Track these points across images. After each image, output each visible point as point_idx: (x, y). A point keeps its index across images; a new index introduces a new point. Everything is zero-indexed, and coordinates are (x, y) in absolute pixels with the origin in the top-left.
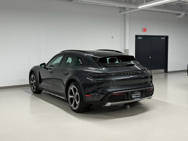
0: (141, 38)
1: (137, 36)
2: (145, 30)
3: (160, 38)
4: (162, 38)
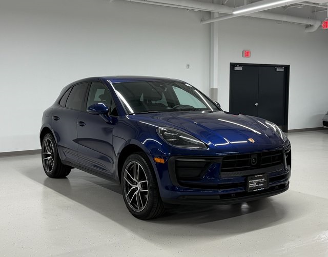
0: (240, 69)
1: (233, 65)
2: (247, 54)
4: (278, 70)
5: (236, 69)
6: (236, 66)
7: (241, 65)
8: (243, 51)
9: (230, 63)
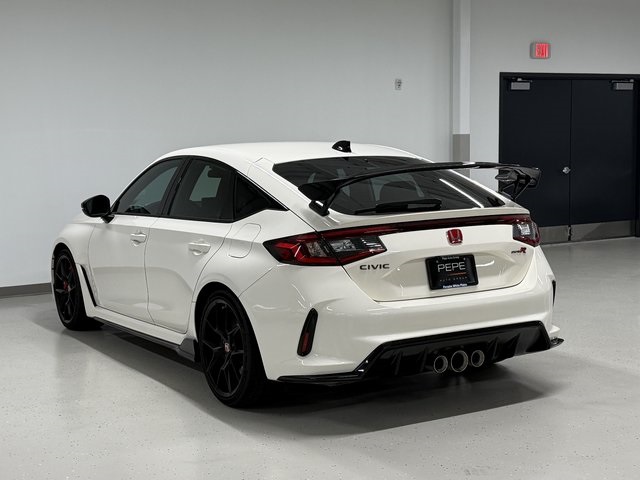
0: (526, 86)
1: (506, 79)
2: (542, 50)
3: (613, 85)
4: (619, 86)
5: (515, 86)
6: (516, 81)
7: (526, 77)
8: (532, 45)
9: (501, 74)
